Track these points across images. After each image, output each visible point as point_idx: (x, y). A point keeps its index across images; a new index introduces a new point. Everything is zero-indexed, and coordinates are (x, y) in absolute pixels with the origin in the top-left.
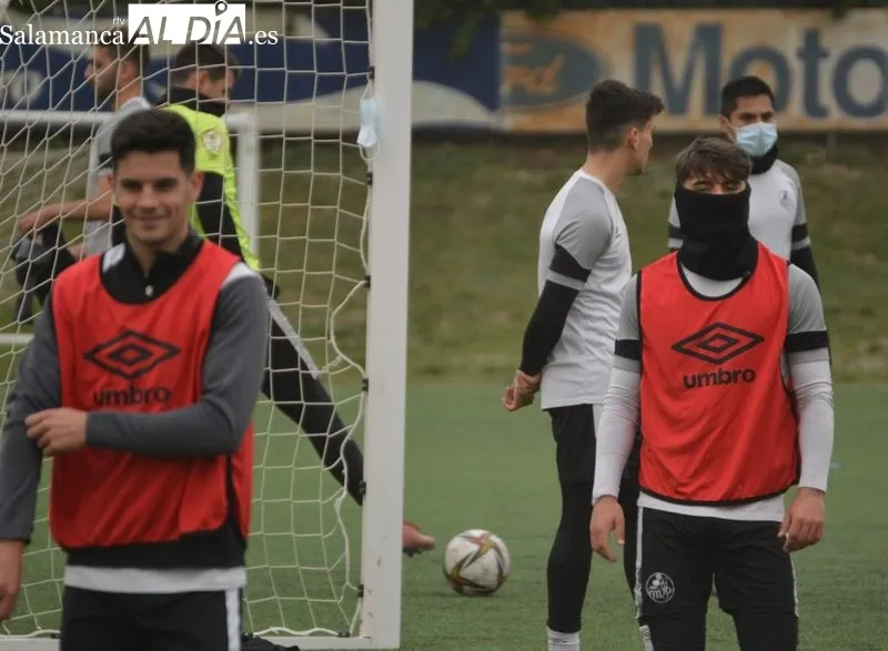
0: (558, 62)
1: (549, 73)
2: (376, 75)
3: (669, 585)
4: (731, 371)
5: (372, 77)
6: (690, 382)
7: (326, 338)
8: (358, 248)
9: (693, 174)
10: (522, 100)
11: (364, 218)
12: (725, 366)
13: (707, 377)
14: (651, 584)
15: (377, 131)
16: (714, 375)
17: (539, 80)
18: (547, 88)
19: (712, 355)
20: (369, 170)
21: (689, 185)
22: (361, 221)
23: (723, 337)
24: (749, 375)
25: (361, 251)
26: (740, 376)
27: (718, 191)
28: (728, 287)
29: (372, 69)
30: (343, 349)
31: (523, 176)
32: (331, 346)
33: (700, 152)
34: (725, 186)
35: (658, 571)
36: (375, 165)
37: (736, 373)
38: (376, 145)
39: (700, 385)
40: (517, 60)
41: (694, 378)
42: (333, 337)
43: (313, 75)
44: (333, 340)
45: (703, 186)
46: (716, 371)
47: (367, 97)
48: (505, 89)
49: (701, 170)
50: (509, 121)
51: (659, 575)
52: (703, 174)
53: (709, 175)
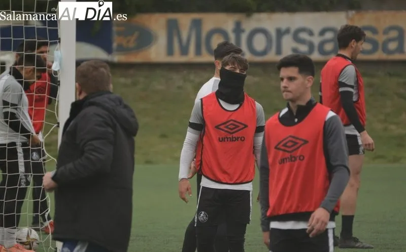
0: (136, 34)
1: (133, 39)
2: (61, 42)
3: (206, 216)
4: (236, 137)
5: (60, 42)
6: (221, 140)
7: (41, 148)
8: (54, 111)
9: (230, 64)
10: (121, 49)
11: (57, 99)
12: (234, 135)
13: (228, 138)
14: (200, 215)
15: (60, 65)
16: (230, 138)
17: (128, 42)
18: (132, 45)
19: (230, 131)
20: (59, 80)
21: (227, 68)
22: (56, 100)
23: (234, 125)
24: (243, 139)
25: (56, 113)
26: (239, 139)
27: (238, 71)
28: (236, 107)
29: (60, 39)
30: (48, 151)
31: (122, 80)
32: (43, 151)
33: (234, 57)
34: (240, 70)
35: (203, 211)
36: (61, 78)
37: (238, 138)
38: (59, 70)
39: (224, 141)
40: (119, 34)
41: (222, 138)
42: (44, 147)
43: (36, 41)
44: (44, 149)
45: (233, 69)
46: (231, 137)
47: (57, 50)
48: (115, 45)
49: (233, 64)
50: (116, 58)
51: (203, 212)
52: (234, 65)
53: (236, 65)
